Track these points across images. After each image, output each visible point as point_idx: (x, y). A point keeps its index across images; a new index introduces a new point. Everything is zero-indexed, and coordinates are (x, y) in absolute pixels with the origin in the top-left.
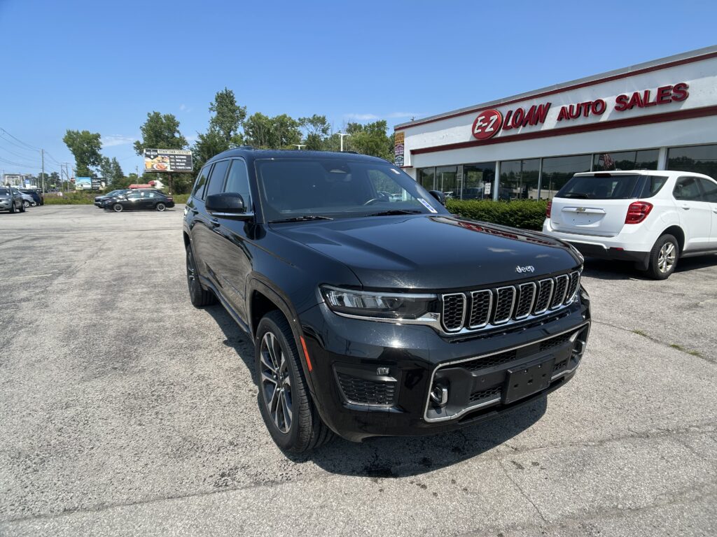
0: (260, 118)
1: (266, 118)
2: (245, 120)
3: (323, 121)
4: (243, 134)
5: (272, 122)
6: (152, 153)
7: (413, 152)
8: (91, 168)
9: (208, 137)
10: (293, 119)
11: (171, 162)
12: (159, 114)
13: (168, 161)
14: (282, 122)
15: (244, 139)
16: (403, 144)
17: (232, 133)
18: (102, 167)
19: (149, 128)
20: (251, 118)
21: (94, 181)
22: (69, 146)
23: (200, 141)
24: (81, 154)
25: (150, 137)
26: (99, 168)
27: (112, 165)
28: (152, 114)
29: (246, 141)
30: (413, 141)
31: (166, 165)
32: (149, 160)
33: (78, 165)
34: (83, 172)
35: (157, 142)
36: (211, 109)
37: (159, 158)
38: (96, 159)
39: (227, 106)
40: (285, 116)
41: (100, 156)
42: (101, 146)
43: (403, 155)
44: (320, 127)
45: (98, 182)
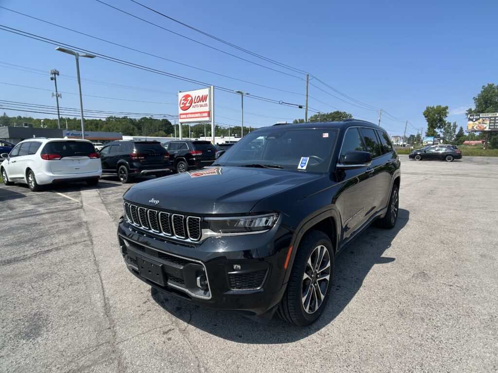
6: (475, 117)
8: (437, 130)
11: (490, 123)
12: (493, 85)
13: (488, 122)
18: (444, 129)
21: (435, 139)
22: (426, 117)
24: (433, 121)
25: (480, 104)
26: (442, 130)
27: (452, 128)
28: (486, 86)
31: (485, 126)
32: (471, 122)
33: (429, 129)
34: (431, 133)
35: (486, 108)
37: (481, 120)
38: (441, 125)
41: (444, 122)
42: (447, 115)
45: (438, 140)
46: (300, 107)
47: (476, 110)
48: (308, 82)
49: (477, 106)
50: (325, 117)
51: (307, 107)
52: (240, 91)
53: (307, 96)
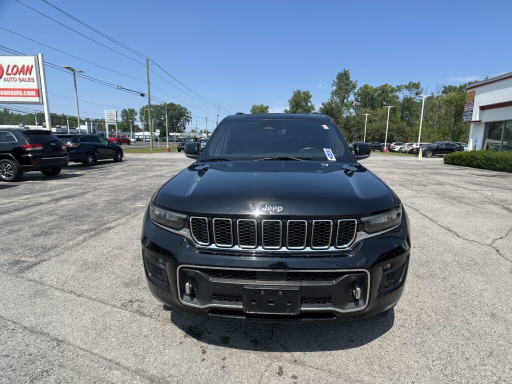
0: (367, 88)
1: (372, 88)
2: (356, 91)
3: (417, 86)
4: (354, 101)
5: (376, 90)
7: (483, 108)
9: (327, 104)
10: (393, 86)
12: (300, 91)
14: (384, 90)
15: (354, 104)
16: (473, 101)
17: (345, 101)
19: (293, 101)
20: (360, 89)
23: (322, 107)
25: (293, 106)
28: (296, 91)
29: (355, 105)
30: (483, 98)
35: (297, 109)
36: (333, 85)
39: (344, 82)
40: (386, 85)
43: (472, 111)
44: (415, 91)
46: (142, 95)
47: (290, 111)
48: (148, 68)
49: (291, 108)
50: (159, 108)
51: (150, 96)
52: (70, 67)
53: (149, 83)
